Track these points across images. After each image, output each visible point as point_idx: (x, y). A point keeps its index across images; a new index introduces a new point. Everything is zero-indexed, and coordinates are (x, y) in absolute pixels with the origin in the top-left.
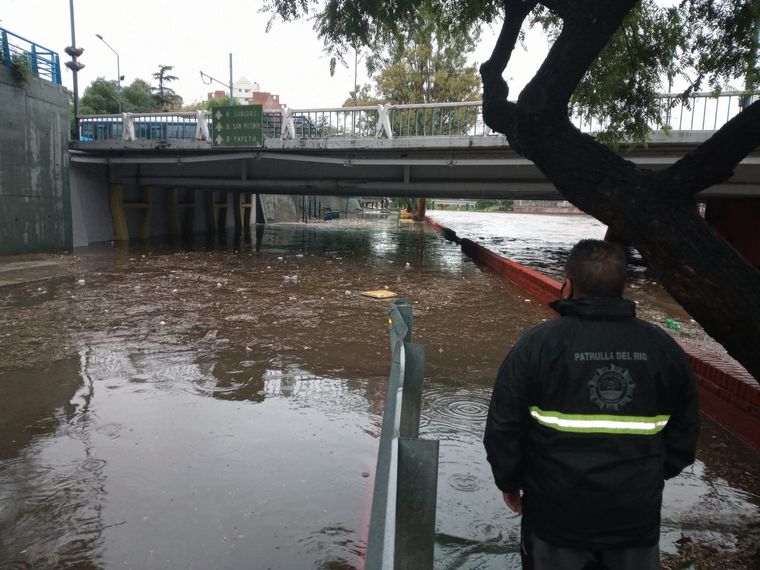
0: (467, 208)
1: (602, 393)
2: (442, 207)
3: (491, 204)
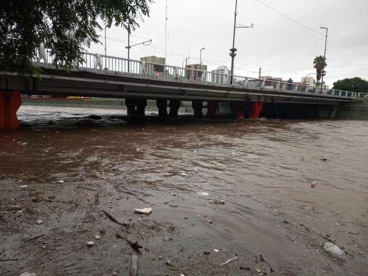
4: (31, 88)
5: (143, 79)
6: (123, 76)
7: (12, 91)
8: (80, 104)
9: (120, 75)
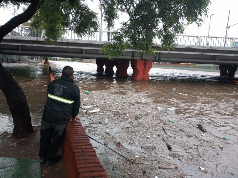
0: (68, 60)
1: (57, 92)
2: (60, 60)
3: (76, 60)
4: (157, 59)
5: (232, 51)
6: (216, 49)
7: (148, 60)
8: (188, 68)
9: (213, 49)
